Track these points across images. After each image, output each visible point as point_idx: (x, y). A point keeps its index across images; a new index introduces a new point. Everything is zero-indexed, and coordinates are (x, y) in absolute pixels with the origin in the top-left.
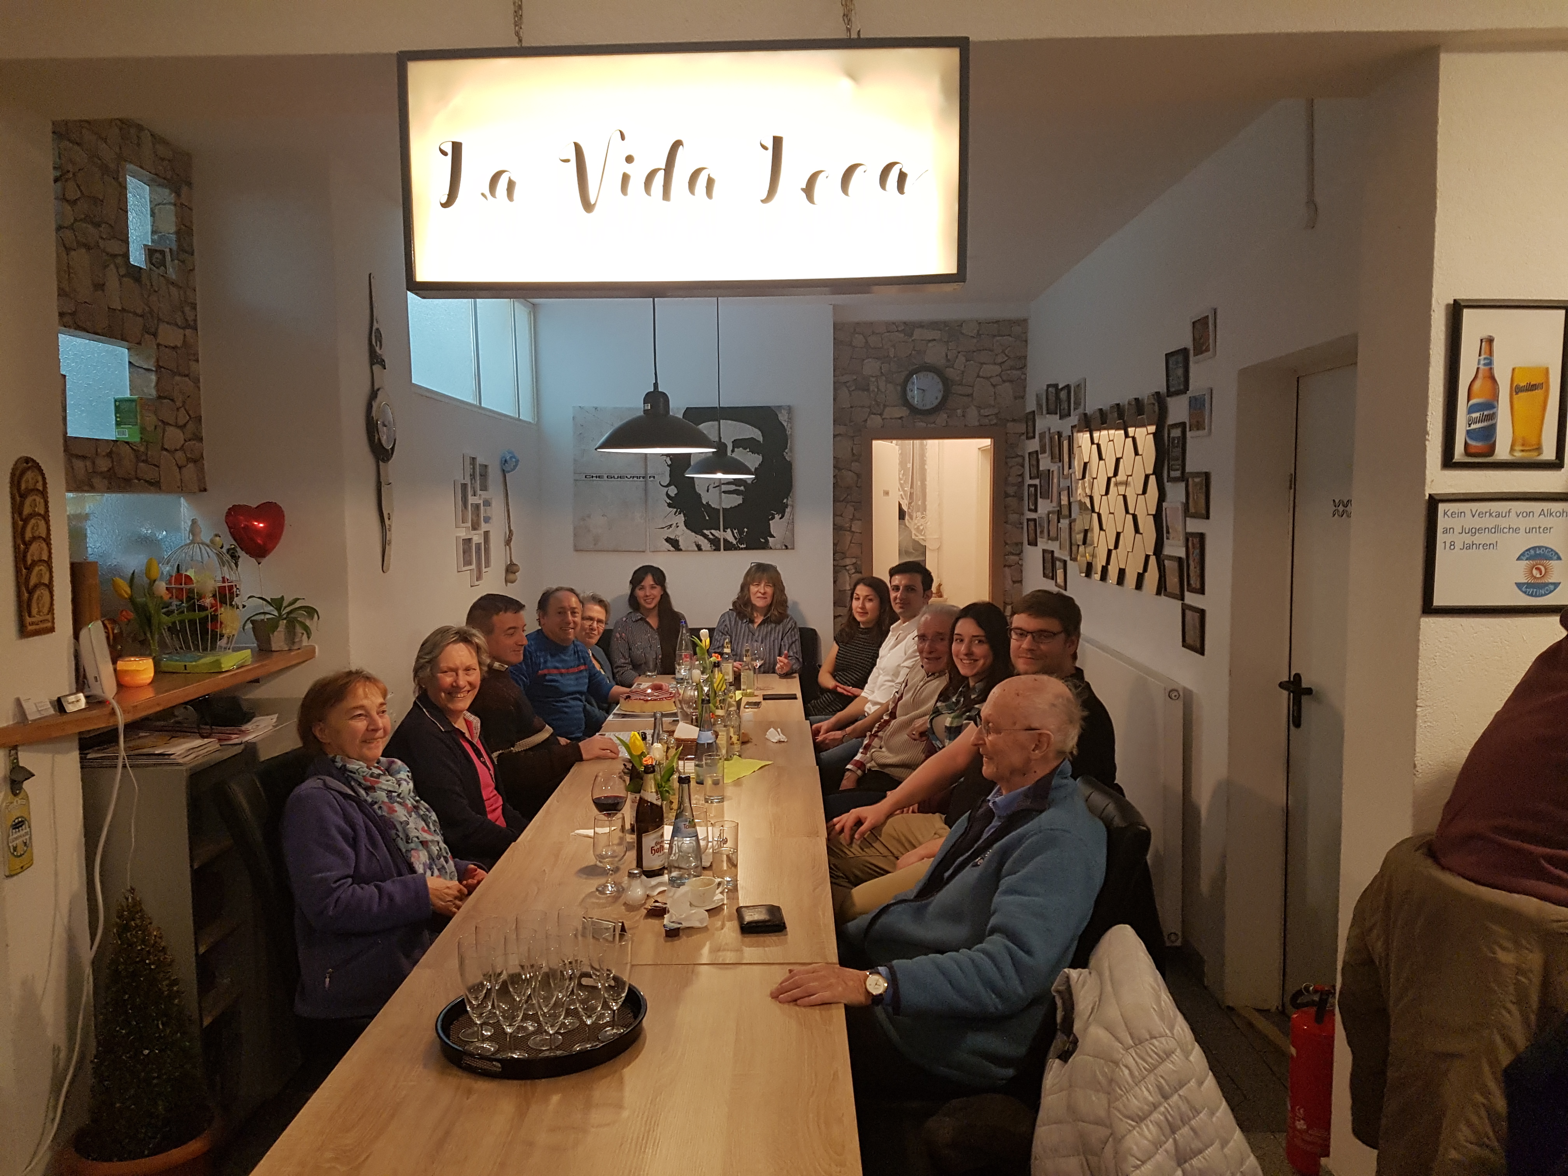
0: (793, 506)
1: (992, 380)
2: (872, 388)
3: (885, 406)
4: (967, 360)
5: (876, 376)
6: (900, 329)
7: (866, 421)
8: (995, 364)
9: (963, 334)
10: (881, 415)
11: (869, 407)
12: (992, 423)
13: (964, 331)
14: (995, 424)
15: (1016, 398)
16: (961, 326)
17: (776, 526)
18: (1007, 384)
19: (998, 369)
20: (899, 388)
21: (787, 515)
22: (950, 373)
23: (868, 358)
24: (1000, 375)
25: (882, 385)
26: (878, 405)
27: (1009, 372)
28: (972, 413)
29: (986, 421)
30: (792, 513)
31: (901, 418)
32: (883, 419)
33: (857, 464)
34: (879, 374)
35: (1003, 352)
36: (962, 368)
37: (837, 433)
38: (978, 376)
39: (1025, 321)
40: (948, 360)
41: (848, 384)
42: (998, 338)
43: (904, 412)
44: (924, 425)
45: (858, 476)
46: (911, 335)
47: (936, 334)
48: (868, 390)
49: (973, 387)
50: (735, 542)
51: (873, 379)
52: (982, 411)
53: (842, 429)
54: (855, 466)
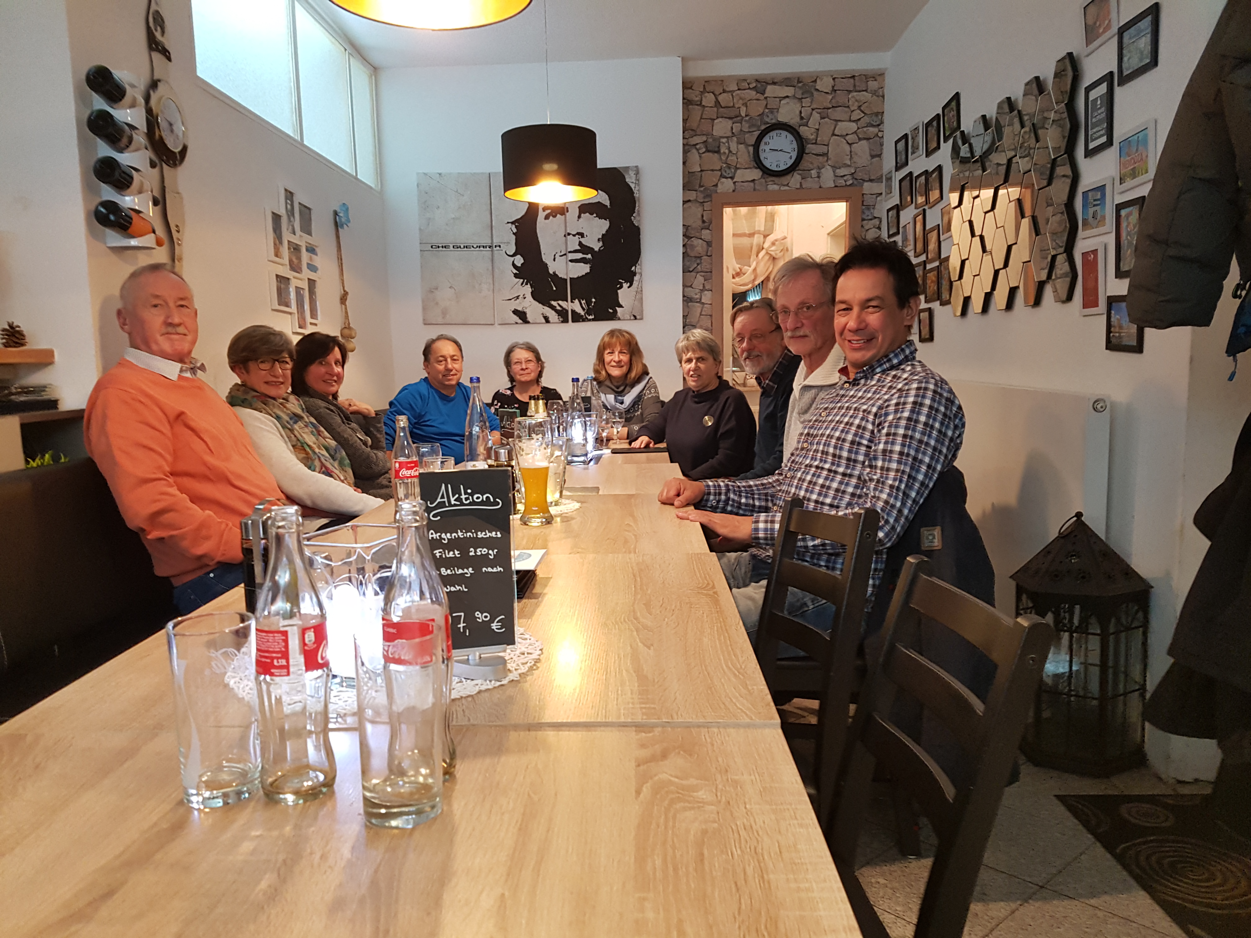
0: (641, 274)
1: (847, 138)
2: (723, 149)
3: (737, 168)
4: (822, 118)
5: (727, 137)
6: (751, 86)
7: (716, 185)
8: (850, 121)
9: (817, 90)
10: (732, 178)
11: (720, 170)
12: (848, 183)
13: (817, 87)
14: (850, 185)
15: (873, 157)
16: (815, 81)
17: (625, 294)
18: (864, 142)
19: (854, 126)
20: (751, 149)
21: (635, 283)
22: (803, 130)
23: (718, 118)
24: (855, 132)
25: (733, 146)
26: (729, 168)
27: (865, 129)
28: (828, 175)
29: (841, 182)
30: (640, 281)
31: (753, 181)
32: (734, 183)
33: (708, 231)
34: (730, 134)
35: (859, 107)
36: (817, 127)
37: (686, 199)
38: (833, 135)
39: (882, 75)
40: (802, 118)
41: (698, 147)
42: (855, 94)
43: (756, 174)
44: (776, 187)
45: (709, 244)
46: (763, 93)
47: (789, 91)
48: (718, 152)
49: (828, 145)
50: (583, 313)
51: (724, 140)
52: (838, 171)
53: (692, 195)
54: (706, 234)
